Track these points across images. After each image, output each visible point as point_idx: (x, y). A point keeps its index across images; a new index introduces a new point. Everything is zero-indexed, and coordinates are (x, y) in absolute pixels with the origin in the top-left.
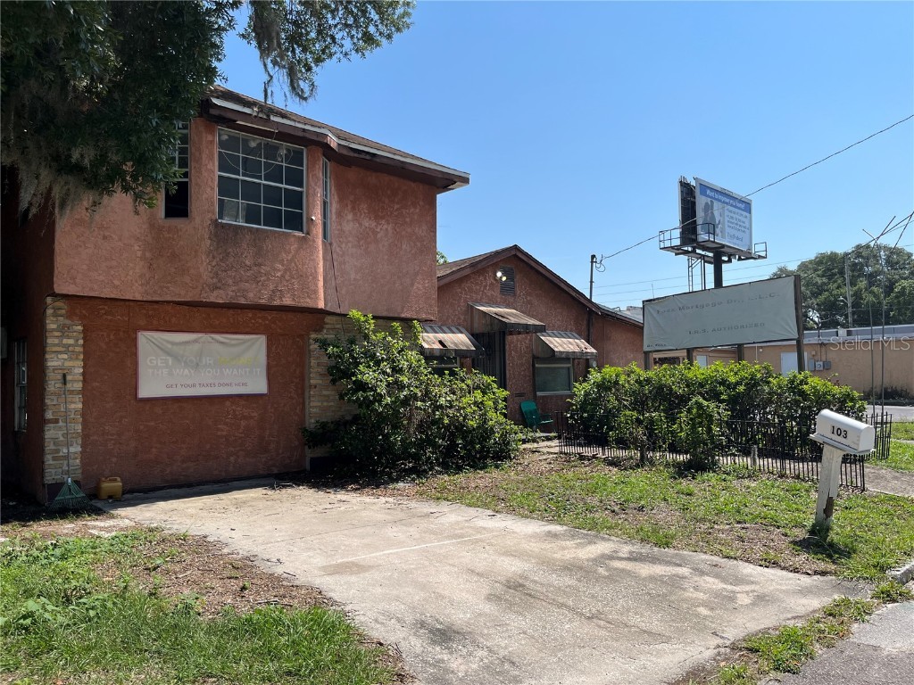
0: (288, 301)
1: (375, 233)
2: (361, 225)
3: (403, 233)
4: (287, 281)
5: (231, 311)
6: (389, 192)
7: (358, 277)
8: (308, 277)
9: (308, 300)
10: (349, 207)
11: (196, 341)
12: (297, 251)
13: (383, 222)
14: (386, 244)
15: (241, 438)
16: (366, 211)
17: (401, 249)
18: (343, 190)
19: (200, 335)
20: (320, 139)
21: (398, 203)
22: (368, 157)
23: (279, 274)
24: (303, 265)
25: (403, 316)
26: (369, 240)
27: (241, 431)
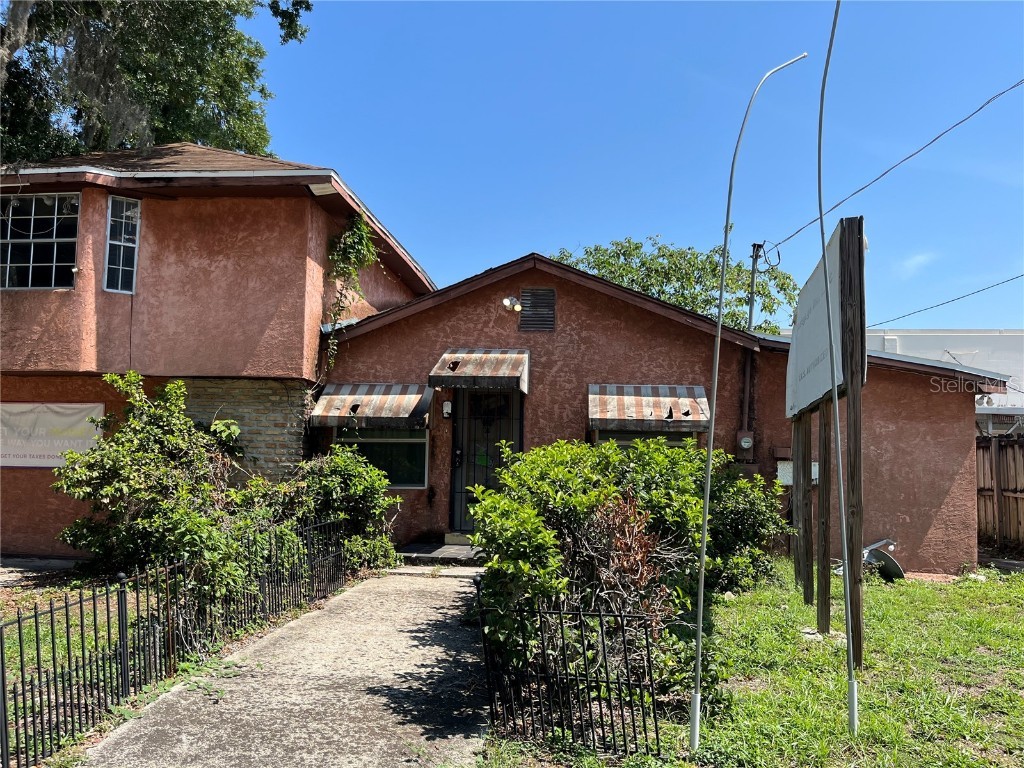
0: (43, 366)
1: (207, 272)
2: (187, 266)
3: (252, 267)
4: (45, 343)
5: (59, 380)
6: (231, 219)
7: (179, 330)
8: (68, 337)
9: (68, 363)
10: (171, 248)
11: (31, 411)
12: (59, 309)
13: (220, 257)
14: (223, 285)
15: (71, 514)
16: (195, 248)
17: (246, 288)
18: (161, 229)
19: (36, 405)
20: (78, 179)
21: (244, 230)
22: (162, 184)
23: (35, 337)
24: (64, 323)
25: (245, 374)
26: (198, 282)
27: (71, 506)
